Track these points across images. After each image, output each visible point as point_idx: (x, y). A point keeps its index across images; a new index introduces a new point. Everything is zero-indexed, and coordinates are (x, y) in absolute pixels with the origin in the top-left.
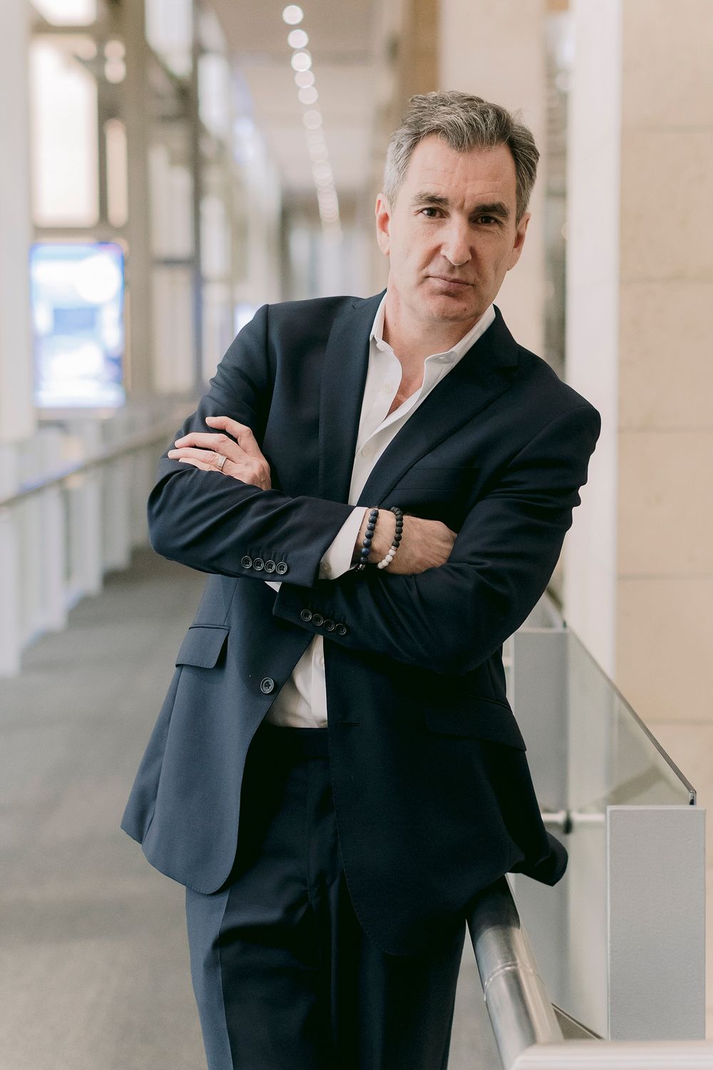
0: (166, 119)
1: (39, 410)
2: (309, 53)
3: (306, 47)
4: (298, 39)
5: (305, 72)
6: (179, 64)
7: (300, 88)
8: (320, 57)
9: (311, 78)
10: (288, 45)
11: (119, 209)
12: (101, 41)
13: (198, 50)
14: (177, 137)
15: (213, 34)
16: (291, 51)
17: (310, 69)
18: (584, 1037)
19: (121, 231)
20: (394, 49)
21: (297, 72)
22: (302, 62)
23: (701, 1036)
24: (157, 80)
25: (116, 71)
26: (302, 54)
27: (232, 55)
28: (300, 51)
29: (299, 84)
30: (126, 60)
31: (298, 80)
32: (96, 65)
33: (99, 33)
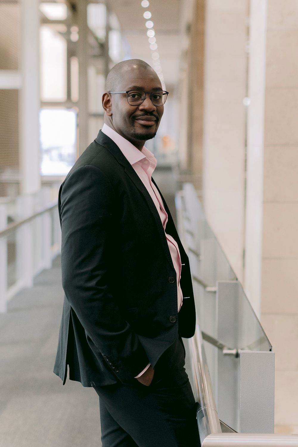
0: (95, 56)
1: (42, 177)
2: (154, 30)
3: (152, 28)
4: (150, 24)
5: (152, 37)
6: (100, 34)
7: (150, 44)
8: (158, 32)
9: (155, 40)
10: (145, 27)
11: (75, 95)
12: (69, 26)
13: (108, 29)
14: (100, 64)
15: (114, 22)
16: (147, 29)
17: (154, 36)
18: (231, 432)
19: (76, 104)
20: (189, 28)
21: (149, 37)
22: (151, 34)
23: (273, 433)
24: (92, 41)
25: (75, 37)
26: (152, 30)
27: (122, 31)
28: (150, 29)
29: (149, 42)
30: (79, 33)
31: (150, 41)
32: (67, 35)
33: (68, 23)
